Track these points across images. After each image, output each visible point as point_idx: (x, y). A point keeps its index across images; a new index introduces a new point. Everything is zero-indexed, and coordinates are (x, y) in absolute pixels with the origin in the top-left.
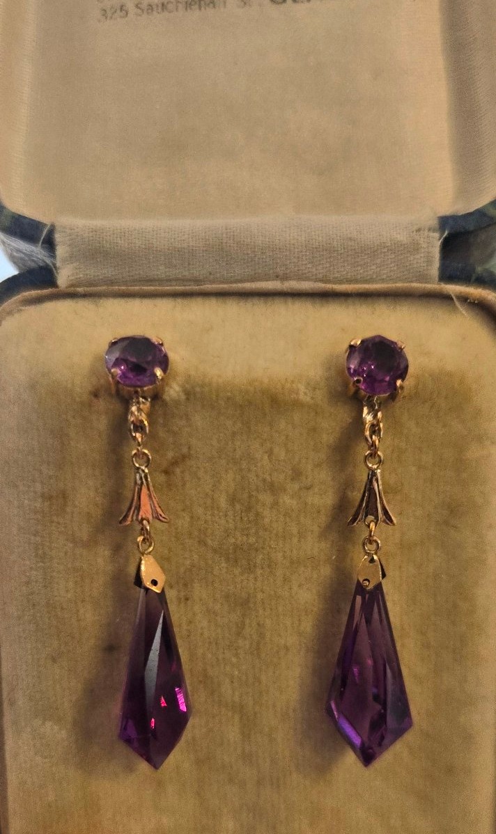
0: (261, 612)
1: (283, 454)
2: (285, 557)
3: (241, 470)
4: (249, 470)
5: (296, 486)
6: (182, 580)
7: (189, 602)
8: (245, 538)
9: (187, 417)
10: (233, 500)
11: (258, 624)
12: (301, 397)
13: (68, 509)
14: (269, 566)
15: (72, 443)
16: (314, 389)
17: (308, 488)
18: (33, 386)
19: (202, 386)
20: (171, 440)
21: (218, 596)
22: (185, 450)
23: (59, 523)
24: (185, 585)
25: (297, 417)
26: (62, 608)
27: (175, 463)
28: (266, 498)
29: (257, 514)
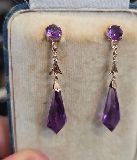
0: (83, 93)
1: (90, 54)
2: (89, 80)
3: (79, 59)
4: (81, 59)
5: (93, 63)
6: (63, 86)
7: (65, 91)
8: (79, 75)
9: (66, 46)
10: (77, 66)
11: (82, 96)
12: (95, 41)
13: (35, 69)
14: (85, 82)
15: (37, 53)
16: (98, 38)
17: (96, 63)
18: (25, 37)
19: (70, 38)
20: (62, 52)
21: (72, 90)
22: (65, 54)
23: (32, 73)
24: (64, 87)
25: (94, 46)
26: (33, 94)
27: (62, 57)
28: (85, 66)
29: (83, 69)
